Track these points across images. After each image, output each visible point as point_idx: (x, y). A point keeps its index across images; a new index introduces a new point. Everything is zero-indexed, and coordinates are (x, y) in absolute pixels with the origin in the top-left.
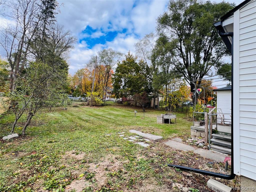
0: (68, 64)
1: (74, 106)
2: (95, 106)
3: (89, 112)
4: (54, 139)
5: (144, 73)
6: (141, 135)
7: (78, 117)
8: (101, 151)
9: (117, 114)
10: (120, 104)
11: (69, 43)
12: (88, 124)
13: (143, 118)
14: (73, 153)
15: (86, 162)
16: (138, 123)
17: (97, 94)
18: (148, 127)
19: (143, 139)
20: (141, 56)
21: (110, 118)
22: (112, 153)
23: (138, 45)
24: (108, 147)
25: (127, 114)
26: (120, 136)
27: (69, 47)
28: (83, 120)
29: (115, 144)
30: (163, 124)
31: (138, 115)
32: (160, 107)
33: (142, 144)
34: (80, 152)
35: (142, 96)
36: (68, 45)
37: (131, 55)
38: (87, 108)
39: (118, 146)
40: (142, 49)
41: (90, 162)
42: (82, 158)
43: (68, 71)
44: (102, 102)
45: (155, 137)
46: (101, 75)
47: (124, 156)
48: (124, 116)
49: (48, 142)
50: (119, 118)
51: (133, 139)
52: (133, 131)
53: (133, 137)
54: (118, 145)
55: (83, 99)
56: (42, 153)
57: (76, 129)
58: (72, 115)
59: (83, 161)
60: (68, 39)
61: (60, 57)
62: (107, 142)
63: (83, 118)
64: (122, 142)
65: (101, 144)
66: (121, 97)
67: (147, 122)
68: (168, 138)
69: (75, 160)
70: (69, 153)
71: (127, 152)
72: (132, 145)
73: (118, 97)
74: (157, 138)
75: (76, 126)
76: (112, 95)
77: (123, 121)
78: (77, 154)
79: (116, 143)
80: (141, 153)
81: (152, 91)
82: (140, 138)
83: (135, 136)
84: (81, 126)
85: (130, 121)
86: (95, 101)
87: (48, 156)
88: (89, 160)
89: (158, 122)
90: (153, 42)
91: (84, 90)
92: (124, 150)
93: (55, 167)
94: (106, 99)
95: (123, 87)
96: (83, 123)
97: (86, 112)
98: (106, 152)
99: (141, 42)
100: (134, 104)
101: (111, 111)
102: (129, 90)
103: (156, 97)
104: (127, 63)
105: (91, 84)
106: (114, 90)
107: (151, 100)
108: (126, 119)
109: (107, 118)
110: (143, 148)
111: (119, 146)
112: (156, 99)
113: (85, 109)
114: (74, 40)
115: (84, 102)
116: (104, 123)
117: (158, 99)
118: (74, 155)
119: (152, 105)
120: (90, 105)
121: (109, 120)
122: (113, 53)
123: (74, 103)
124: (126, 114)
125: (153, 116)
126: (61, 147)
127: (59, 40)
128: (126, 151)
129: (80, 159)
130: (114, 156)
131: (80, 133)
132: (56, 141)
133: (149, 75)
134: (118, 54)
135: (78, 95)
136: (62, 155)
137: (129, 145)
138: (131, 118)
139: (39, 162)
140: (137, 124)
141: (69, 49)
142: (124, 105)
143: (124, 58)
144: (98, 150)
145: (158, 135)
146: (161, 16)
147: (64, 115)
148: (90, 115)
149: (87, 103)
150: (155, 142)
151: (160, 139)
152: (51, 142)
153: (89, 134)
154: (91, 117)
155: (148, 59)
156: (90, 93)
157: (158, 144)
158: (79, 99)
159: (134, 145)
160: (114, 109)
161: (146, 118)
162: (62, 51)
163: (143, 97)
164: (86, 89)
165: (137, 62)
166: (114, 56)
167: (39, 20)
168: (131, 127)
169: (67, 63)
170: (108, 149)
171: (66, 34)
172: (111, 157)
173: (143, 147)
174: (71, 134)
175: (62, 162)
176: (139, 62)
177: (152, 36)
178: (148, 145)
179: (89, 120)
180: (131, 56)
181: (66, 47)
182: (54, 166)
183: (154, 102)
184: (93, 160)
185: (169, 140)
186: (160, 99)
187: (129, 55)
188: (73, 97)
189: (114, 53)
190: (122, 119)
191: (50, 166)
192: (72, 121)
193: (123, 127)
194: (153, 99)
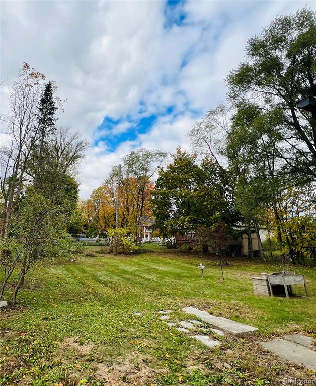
0: (78, 184)
1: (87, 256)
2: (122, 255)
3: (113, 266)
4: (52, 314)
5: (216, 183)
6: (205, 320)
7: (93, 276)
8: (121, 344)
9: (163, 271)
10: (172, 249)
11: (78, 151)
12: (106, 290)
13: (222, 280)
14: (76, 342)
15: (93, 360)
16: (207, 292)
17: (124, 231)
18: (228, 303)
19: (208, 329)
20: (205, 152)
21: (150, 280)
22: (139, 349)
23: (195, 132)
24: (134, 338)
25: (186, 271)
26: (162, 318)
27: (78, 157)
28: (101, 282)
29: (148, 334)
30: (271, 297)
31: (210, 275)
32: (267, 253)
33: (205, 340)
34: (85, 341)
35: (217, 231)
36: (76, 154)
37: (182, 152)
38: (110, 258)
39: (152, 338)
40: (204, 138)
41: (100, 361)
42: (88, 353)
43: (78, 194)
44: (134, 247)
45: (238, 328)
46: (131, 197)
47: (161, 360)
48: (179, 276)
49: (43, 319)
50: (167, 279)
51: (187, 326)
52: (190, 310)
53: (189, 322)
54: (153, 335)
55: (103, 240)
56: (33, 336)
57: (86, 299)
58: (83, 271)
59: (88, 357)
60: (76, 146)
61: (66, 174)
62: (134, 328)
63: (101, 279)
64: (163, 332)
65: (122, 330)
66: (172, 234)
67: (230, 291)
68: (273, 334)
69: (76, 354)
70: (70, 341)
71: (169, 351)
72: (183, 340)
73: (165, 236)
74: (242, 329)
75: (87, 293)
76: (153, 231)
77: (174, 287)
78: (81, 344)
79: (150, 332)
80: (199, 358)
81: (242, 220)
82: (201, 327)
83: (192, 321)
84: (95, 294)
85: (189, 286)
86: (123, 245)
87: (41, 342)
88: (98, 356)
89: (256, 293)
90: (226, 121)
91: (102, 225)
92: (164, 348)
93: (48, 361)
94: (144, 240)
95: (175, 214)
96: (100, 289)
97: (106, 267)
98: (129, 348)
99: (201, 126)
100: (199, 248)
101: (152, 263)
102: (186, 219)
103: (254, 232)
104: (176, 168)
105: (115, 214)
106: (156, 221)
107: (239, 239)
108: (182, 282)
109: (144, 278)
110: (205, 349)
111: (155, 338)
112: (254, 236)
113: (106, 260)
114: (84, 145)
115: (103, 247)
116: (137, 290)
117: (258, 236)
118: (77, 345)
119: (246, 250)
120: (114, 253)
121: (146, 283)
122: (148, 155)
123: (88, 250)
124: (183, 271)
125: (247, 277)
126: (59, 329)
127: (63, 149)
128: (167, 350)
129: (85, 353)
130: (142, 357)
131: (92, 306)
132: (54, 318)
133: (229, 186)
134: (157, 156)
135: (94, 234)
136: (59, 343)
137: (175, 338)
138: (193, 279)
139: (29, 348)
140: (205, 295)
141: (79, 160)
142: (181, 252)
143: (169, 161)
144: (114, 342)
145: (248, 323)
146: (234, 72)
147: (72, 271)
148: (113, 273)
149: (108, 248)
150: (237, 338)
151: (251, 332)
152: (47, 319)
153: (105, 309)
154: (114, 276)
155: (220, 154)
156: (113, 230)
157: (243, 344)
158: (97, 242)
159: (188, 340)
160: (159, 261)
161: (229, 280)
162: (67, 165)
163: (217, 234)
164: (106, 223)
165: (198, 163)
166: (150, 160)
167: (36, 134)
168: (189, 301)
169: (76, 183)
170: (133, 341)
171: (74, 138)
172: (135, 357)
173: (205, 347)
174: (78, 306)
175: (58, 355)
176: (202, 162)
177: (222, 110)
178: (218, 343)
179: (111, 283)
180: (184, 154)
181: (74, 158)
182: (46, 359)
183: (250, 243)
184: (105, 359)
185: (276, 339)
186: (263, 236)
187: (179, 152)
188: (87, 237)
189: (150, 155)
190: (174, 281)
191: (41, 358)
192: (83, 284)
193: (171, 300)
194: (245, 236)
